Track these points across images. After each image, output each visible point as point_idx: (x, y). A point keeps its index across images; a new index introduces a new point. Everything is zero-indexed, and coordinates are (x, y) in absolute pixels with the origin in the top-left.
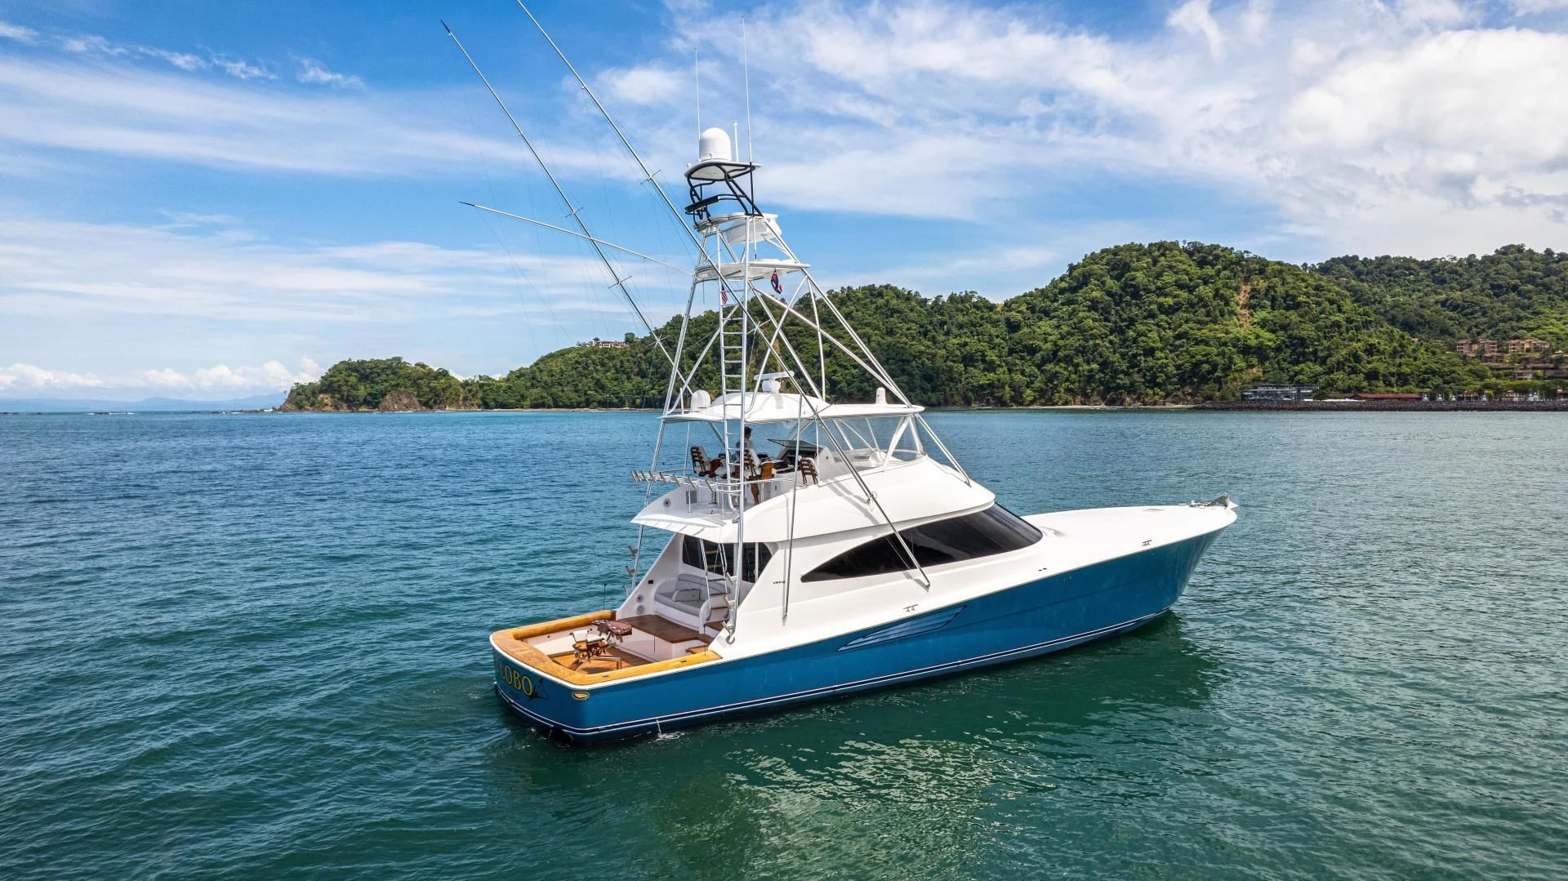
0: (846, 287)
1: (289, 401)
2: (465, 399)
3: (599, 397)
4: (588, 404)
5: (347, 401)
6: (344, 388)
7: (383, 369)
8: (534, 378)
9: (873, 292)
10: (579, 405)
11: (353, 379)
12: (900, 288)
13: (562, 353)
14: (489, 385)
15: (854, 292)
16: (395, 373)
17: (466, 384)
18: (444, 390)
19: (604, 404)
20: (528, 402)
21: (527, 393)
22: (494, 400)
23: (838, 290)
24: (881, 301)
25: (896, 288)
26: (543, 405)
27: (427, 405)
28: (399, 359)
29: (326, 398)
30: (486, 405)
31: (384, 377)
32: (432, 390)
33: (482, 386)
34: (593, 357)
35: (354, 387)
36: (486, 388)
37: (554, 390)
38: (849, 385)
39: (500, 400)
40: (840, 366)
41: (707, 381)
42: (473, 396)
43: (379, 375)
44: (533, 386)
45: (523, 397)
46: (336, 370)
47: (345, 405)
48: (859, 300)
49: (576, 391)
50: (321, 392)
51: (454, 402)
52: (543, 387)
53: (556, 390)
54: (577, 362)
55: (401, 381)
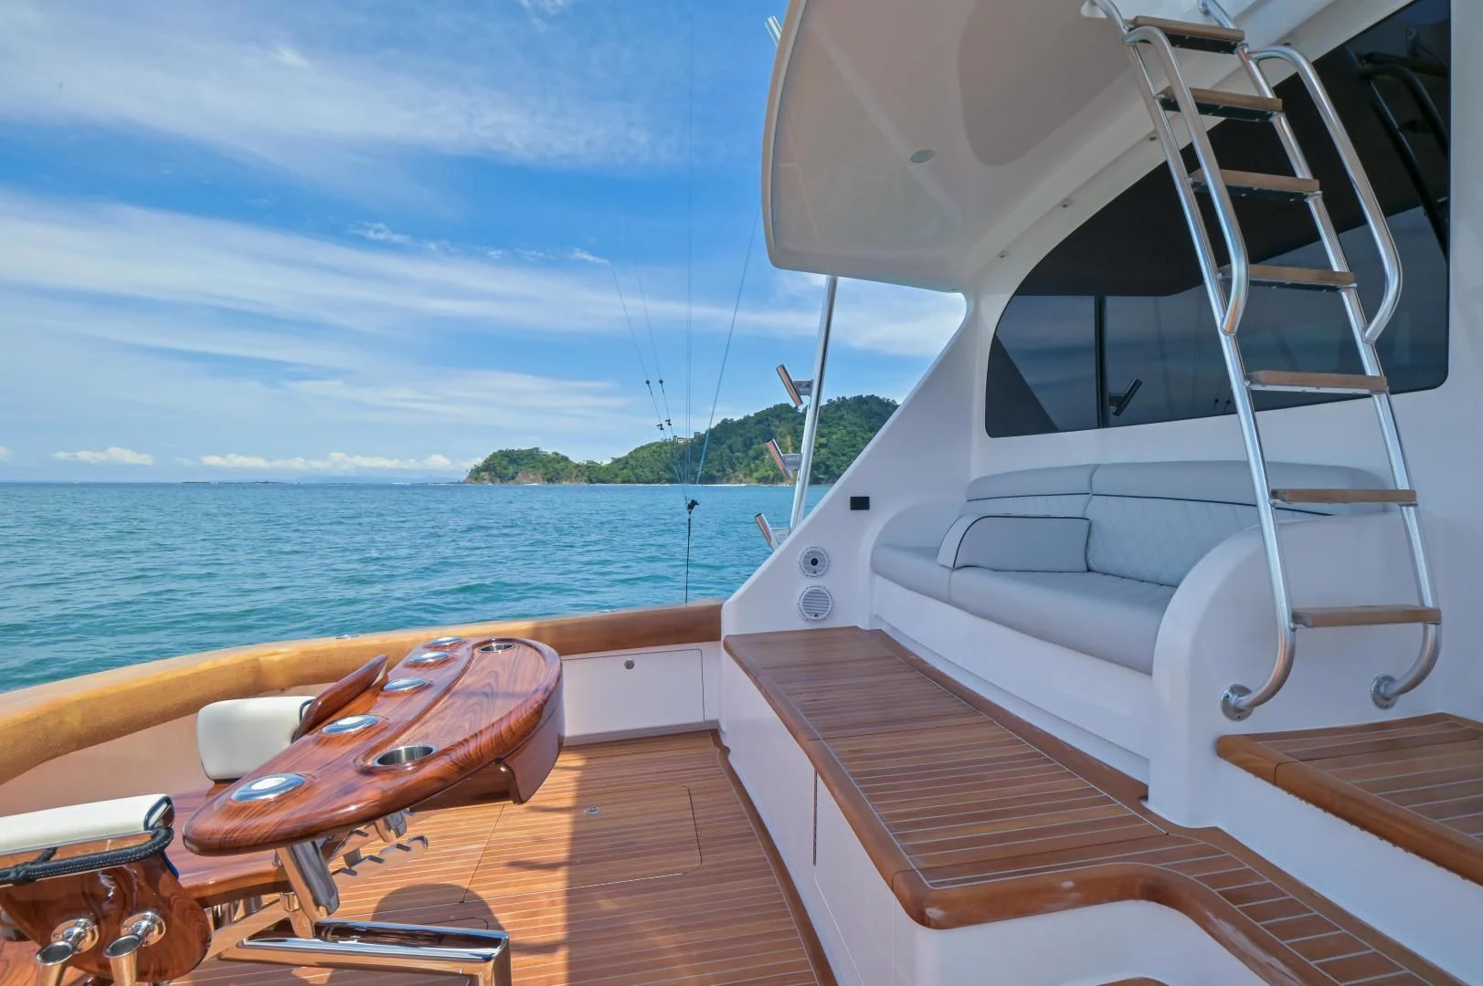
0: (841, 397)
1: (470, 477)
2: (577, 476)
3: (667, 476)
4: (659, 481)
5: (500, 477)
6: (499, 468)
7: (526, 456)
8: (627, 463)
9: (860, 401)
10: (653, 482)
11: (505, 462)
12: (881, 397)
13: (649, 446)
14: (593, 467)
15: (847, 401)
16: (533, 458)
17: (578, 466)
18: (562, 470)
19: (671, 481)
20: (619, 479)
21: (618, 472)
22: (596, 477)
23: (835, 399)
24: (865, 407)
25: (878, 398)
26: (629, 482)
27: (550, 480)
28: (537, 449)
29: (485, 475)
30: (591, 481)
31: (526, 461)
32: (555, 470)
33: (588, 467)
34: (665, 448)
35: (505, 468)
36: (591, 469)
37: (636, 471)
38: (839, 468)
39: (600, 477)
40: (833, 454)
41: (738, 465)
42: (582, 474)
43: (523, 459)
44: (625, 467)
45: (616, 476)
46: (494, 456)
47: (498, 479)
48: (849, 405)
49: (652, 472)
50: (483, 470)
51: (568, 478)
52: (630, 469)
53: (639, 471)
54: (654, 452)
55: (536, 464)
